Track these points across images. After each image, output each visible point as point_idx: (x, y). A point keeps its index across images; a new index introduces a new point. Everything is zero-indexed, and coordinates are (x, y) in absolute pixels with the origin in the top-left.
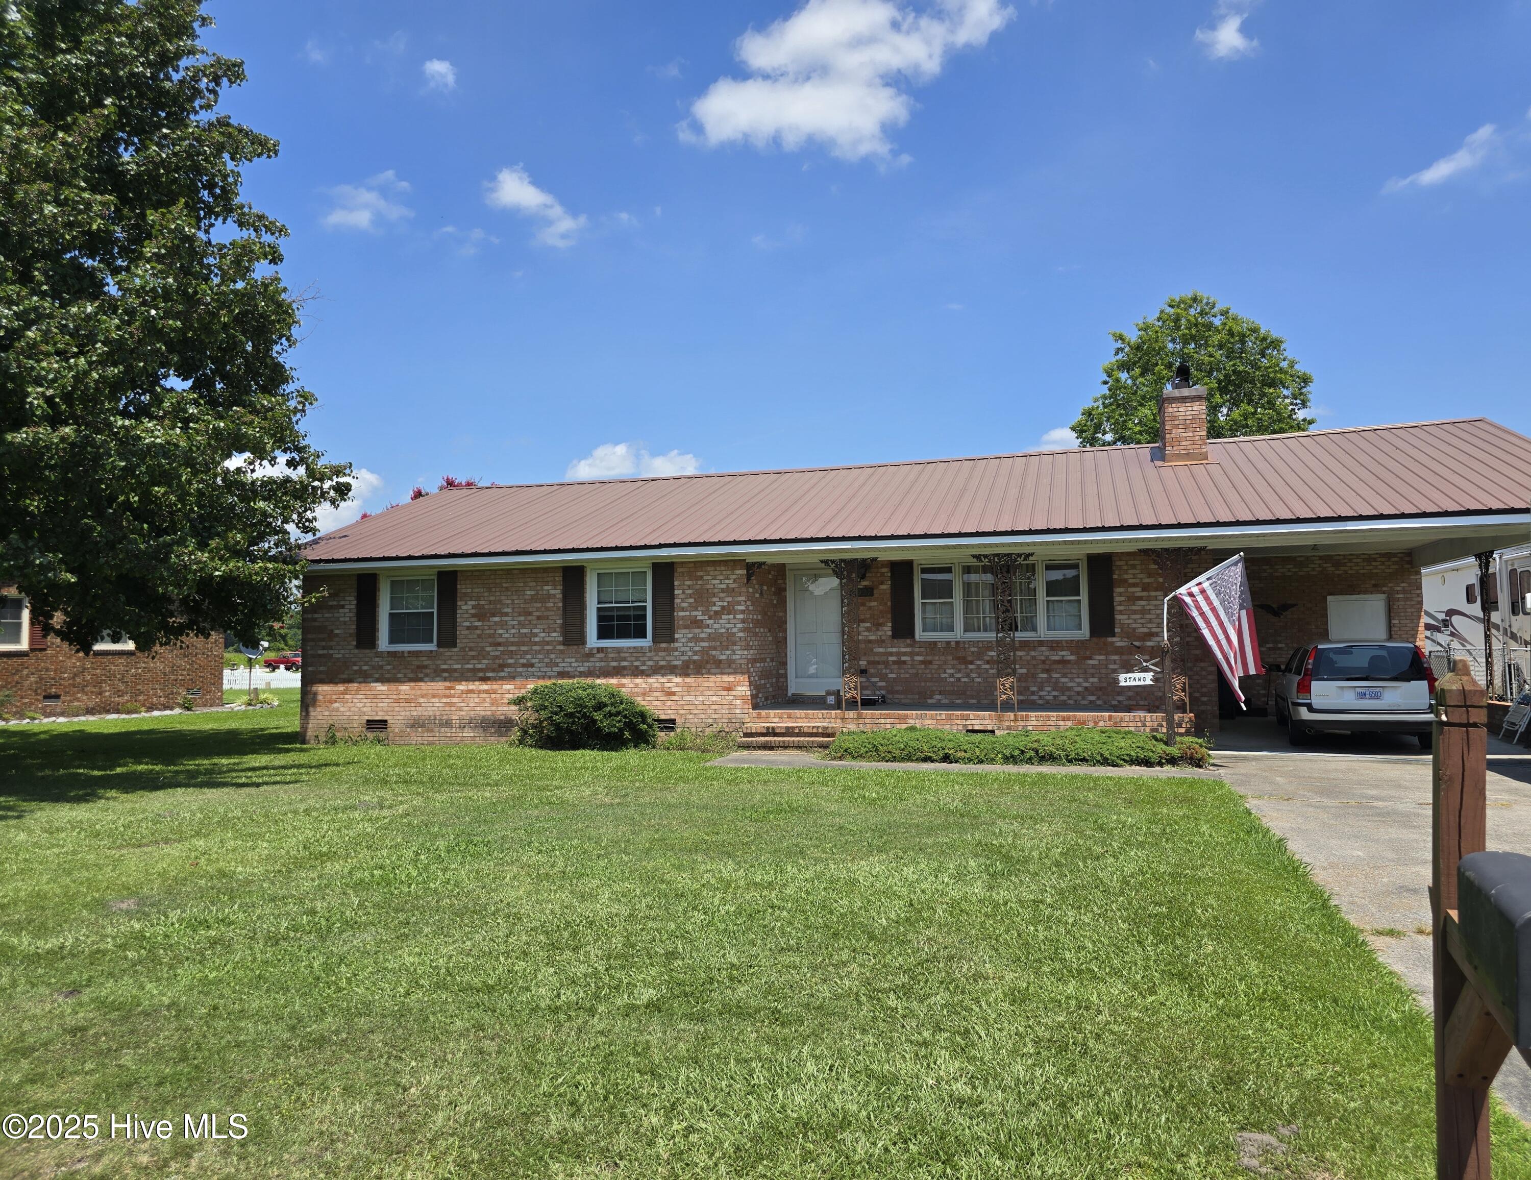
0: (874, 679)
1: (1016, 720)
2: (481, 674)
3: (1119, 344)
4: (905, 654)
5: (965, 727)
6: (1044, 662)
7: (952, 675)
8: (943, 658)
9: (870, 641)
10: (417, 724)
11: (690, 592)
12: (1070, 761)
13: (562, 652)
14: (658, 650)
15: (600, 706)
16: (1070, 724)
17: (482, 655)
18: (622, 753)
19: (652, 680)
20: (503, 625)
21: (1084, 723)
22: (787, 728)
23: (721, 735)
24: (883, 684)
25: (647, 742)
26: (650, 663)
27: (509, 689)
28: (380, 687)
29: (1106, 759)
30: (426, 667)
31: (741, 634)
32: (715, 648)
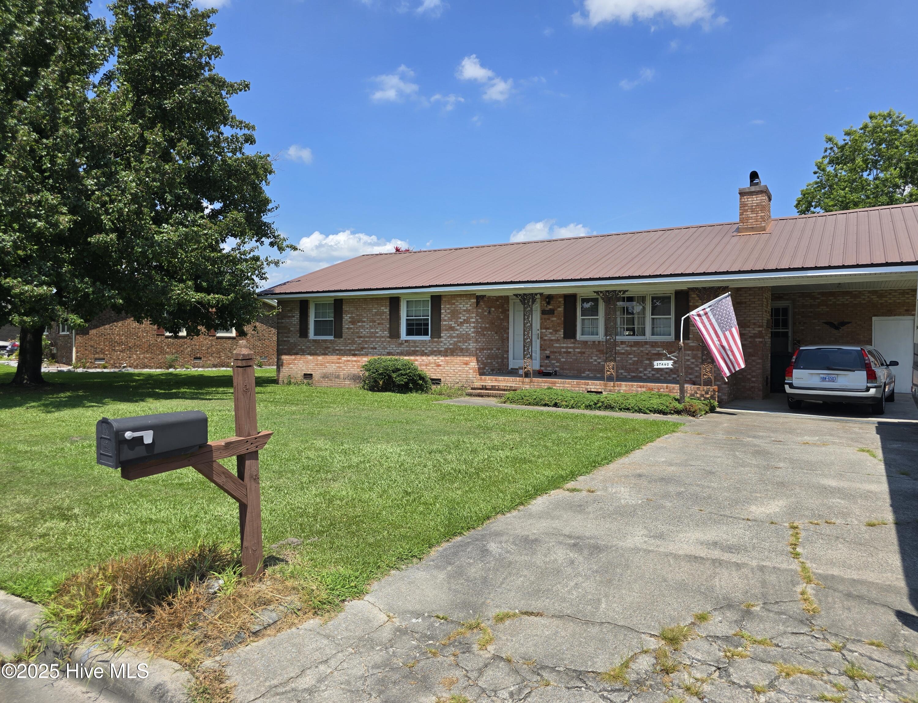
0: (553, 362)
1: (614, 386)
2: (353, 352)
3: (829, 145)
4: (570, 348)
5: (586, 389)
6: (647, 354)
7: (595, 360)
8: (591, 350)
9: (552, 340)
10: (325, 376)
11: (448, 311)
12: (621, 409)
13: (389, 342)
14: (434, 342)
15: (397, 370)
16: (644, 390)
17: (354, 342)
18: (408, 395)
19: (430, 358)
20: (362, 327)
21: (652, 389)
22: (492, 386)
23: (462, 388)
24: (558, 364)
25: (422, 390)
26: (429, 349)
27: (365, 360)
28: (310, 358)
29: (640, 409)
30: (329, 348)
31: (473, 335)
32: (460, 342)
